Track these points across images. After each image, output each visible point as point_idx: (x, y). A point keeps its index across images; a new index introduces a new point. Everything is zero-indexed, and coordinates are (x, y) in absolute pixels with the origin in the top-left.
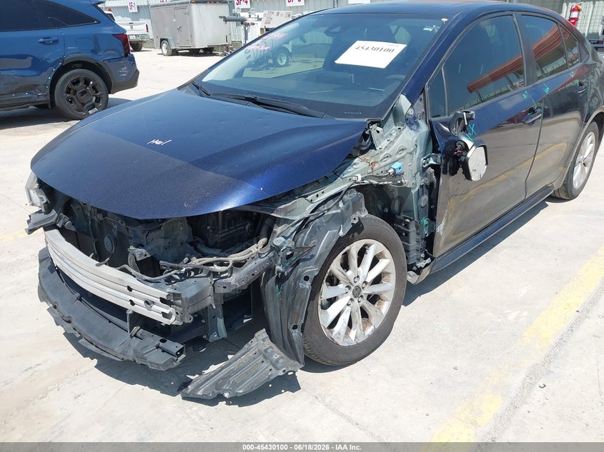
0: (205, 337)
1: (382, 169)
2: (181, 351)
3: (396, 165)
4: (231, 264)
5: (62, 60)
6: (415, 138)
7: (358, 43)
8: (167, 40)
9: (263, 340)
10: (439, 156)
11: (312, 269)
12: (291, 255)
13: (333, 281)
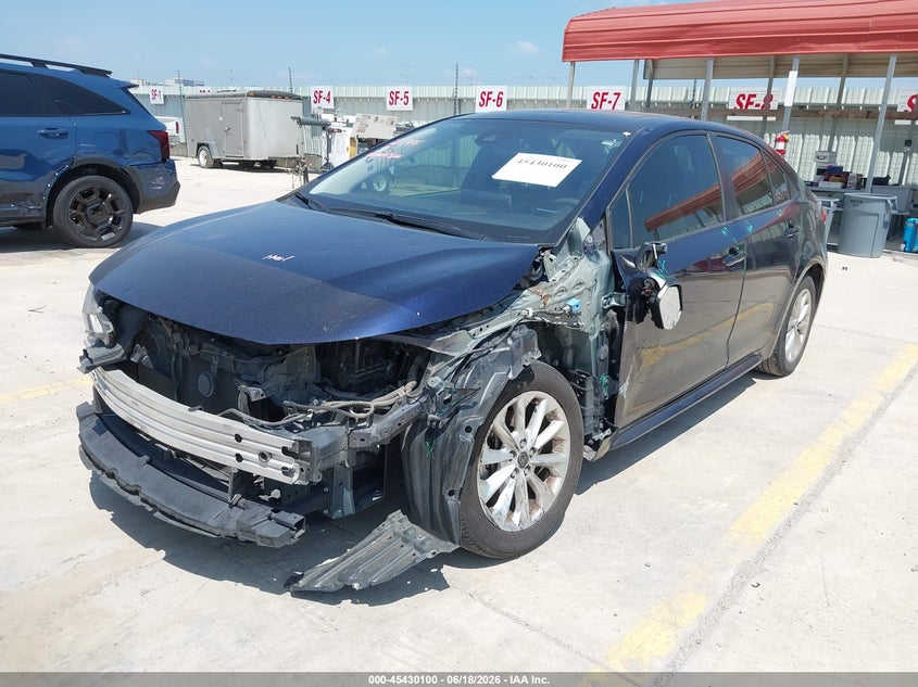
0: (326, 512)
1: (556, 306)
2: (299, 525)
3: (573, 302)
4: (372, 410)
5: (70, 160)
6: (595, 271)
7: (520, 156)
8: (207, 145)
9: (400, 521)
10: (623, 296)
11: (475, 419)
12: (449, 400)
13: (496, 443)
